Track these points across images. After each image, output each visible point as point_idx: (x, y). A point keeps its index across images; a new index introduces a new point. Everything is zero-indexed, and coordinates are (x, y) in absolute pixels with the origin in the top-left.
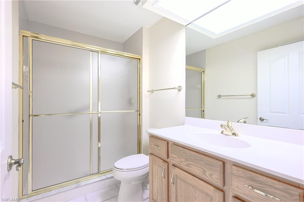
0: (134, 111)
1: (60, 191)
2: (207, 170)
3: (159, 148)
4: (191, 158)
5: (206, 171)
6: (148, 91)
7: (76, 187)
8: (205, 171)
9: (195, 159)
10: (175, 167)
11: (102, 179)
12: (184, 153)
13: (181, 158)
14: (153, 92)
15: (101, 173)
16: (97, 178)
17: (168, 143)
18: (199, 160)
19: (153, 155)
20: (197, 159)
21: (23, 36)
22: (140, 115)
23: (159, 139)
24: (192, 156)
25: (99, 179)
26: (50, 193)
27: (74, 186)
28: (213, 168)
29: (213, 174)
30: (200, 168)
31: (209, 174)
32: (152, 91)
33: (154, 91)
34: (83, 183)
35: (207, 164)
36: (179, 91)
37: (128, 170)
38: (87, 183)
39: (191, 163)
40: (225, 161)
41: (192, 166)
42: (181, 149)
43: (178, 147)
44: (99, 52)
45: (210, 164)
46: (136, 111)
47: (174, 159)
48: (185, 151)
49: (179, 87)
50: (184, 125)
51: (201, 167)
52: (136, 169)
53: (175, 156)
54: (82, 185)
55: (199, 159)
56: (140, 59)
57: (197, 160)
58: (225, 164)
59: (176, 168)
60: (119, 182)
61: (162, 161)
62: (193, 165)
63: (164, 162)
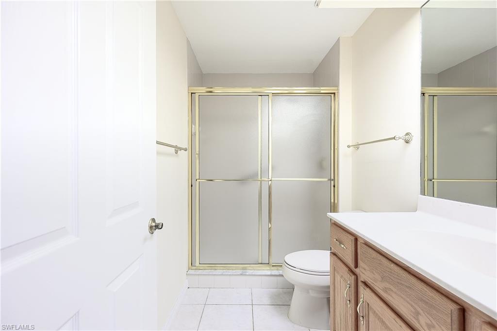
0: (326, 180)
1: (224, 273)
2: (421, 312)
3: (342, 246)
4: (392, 278)
5: (420, 314)
6: (349, 146)
7: (241, 274)
8: (418, 313)
9: (399, 281)
10: (365, 287)
11: (273, 273)
12: (379, 263)
13: (374, 272)
14: (358, 148)
15: (273, 266)
16: (267, 271)
17: (356, 240)
18: (406, 286)
19: (336, 255)
20: (403, 283)
21: (192, 93)
22: (334, 186)
23: (342, 229)
24: (394, 274)
25: (269, 273)
26: (215, 272)
27: (240, 272)
28: (435, 312)
29: (434, 327)
30: (409, 304)
31: (426, 323)
32: (357, 146)
33: (360, 146)
34: (249, 272)
35: (422, 300)
36: (407, 142)
37: (303, 271)
38: (253, 274)
39: (392, 287)
40: (465, 306)
41: (394, 295)
42: (375, 254)
43: (370, 250)
44: (270, 95)
45: (427, 301)
46: (329, 180)
47: (364, 271)
48: (382, 261)
49: (407, 134)
50: (416, 211)
51: (410, 302)
52: (308, 272)
53: (365, 267)
54: (247, 274)
55: (405, 284)
56: (334, 93)
57: (402, 285)
58: (466, 314)
59: (368, 289)
60: (292, 288)
61: (347, 269)
62: (395, 293)
63: (349, 272)
